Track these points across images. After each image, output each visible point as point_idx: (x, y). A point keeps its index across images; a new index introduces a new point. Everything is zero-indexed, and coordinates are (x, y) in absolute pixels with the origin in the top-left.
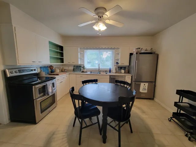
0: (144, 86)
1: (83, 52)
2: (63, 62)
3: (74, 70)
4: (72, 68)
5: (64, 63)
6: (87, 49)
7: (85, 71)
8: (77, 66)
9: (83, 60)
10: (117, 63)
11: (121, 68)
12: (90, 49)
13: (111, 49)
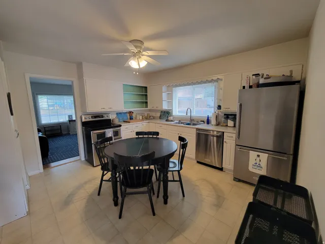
0: (258, 159)
1: (172, 91)
2: (147, 107)
3: (160, 118)
4: (158, 114)
5: (149, 108)
6: (176, 86)
7: (172, 119)
8: (165, 112)
9: (170, 103)
10: (219, 107)
11: (227, 116)
12: (180, 85)
13: (212, 81)
